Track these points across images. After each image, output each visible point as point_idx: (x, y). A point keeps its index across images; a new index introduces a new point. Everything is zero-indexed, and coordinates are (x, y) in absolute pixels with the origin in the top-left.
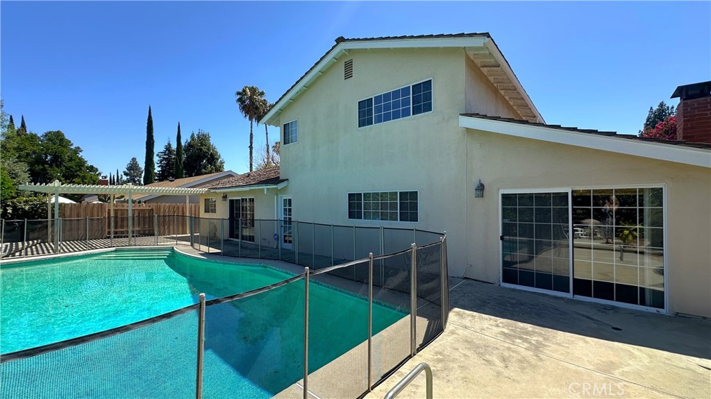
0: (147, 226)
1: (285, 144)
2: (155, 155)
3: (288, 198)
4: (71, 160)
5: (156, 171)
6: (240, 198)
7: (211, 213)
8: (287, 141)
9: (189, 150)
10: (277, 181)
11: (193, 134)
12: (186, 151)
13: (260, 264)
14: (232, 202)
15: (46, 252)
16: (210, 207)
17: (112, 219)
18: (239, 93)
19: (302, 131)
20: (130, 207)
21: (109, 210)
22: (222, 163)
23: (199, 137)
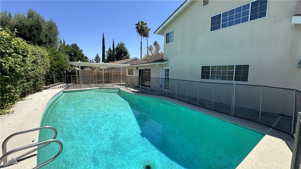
0: (107, 79)
1: (166, 43)
2: (105, 52)
3: (167, 68)
4: (79, 54)
5: (106, 59)
6: (144, 69)
7: (131, 75)
8: (168, 42)
9: (117, 50)
10: (162, 60)
11: (118, 43)
12: (116, 50)
13: (159, 98)
14: (140, 70)
15: (74, 88)
16: (130, 72)
17: (96, 76)
18: (136, 25)
19: (177, 36)
20: (103, 72)
21: (95, 73)
22: (129, 55)
23: (120, 45)
